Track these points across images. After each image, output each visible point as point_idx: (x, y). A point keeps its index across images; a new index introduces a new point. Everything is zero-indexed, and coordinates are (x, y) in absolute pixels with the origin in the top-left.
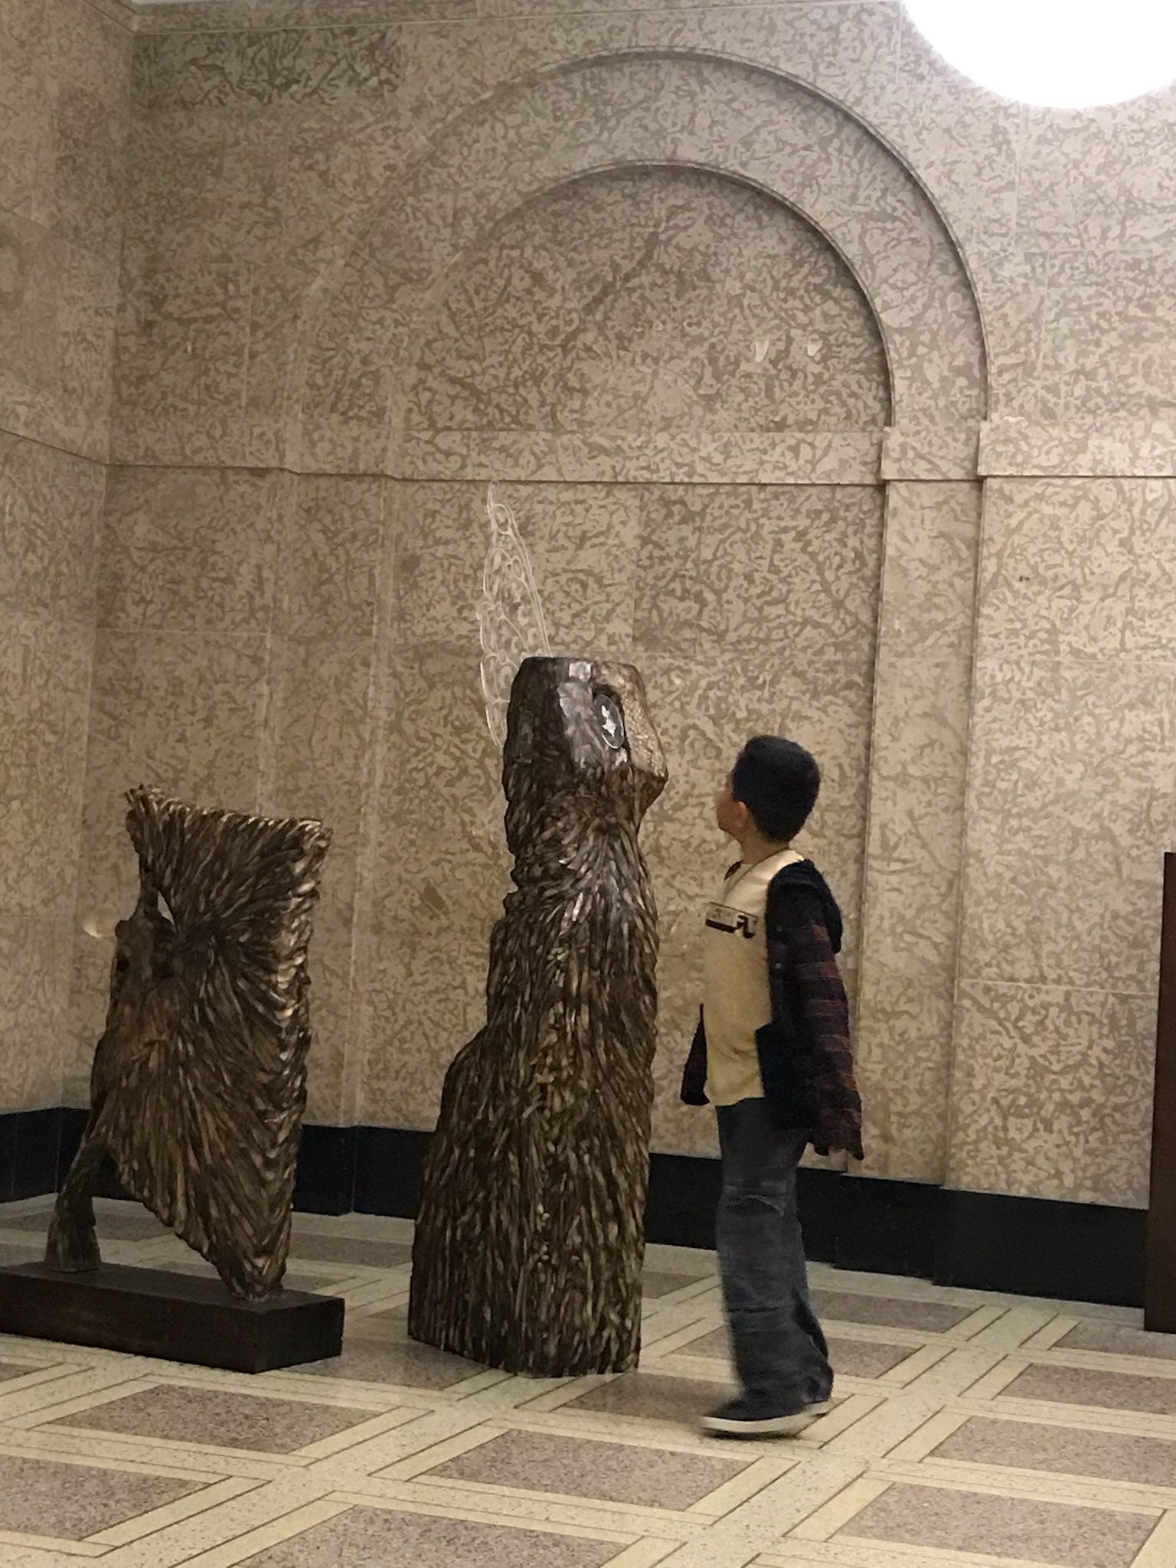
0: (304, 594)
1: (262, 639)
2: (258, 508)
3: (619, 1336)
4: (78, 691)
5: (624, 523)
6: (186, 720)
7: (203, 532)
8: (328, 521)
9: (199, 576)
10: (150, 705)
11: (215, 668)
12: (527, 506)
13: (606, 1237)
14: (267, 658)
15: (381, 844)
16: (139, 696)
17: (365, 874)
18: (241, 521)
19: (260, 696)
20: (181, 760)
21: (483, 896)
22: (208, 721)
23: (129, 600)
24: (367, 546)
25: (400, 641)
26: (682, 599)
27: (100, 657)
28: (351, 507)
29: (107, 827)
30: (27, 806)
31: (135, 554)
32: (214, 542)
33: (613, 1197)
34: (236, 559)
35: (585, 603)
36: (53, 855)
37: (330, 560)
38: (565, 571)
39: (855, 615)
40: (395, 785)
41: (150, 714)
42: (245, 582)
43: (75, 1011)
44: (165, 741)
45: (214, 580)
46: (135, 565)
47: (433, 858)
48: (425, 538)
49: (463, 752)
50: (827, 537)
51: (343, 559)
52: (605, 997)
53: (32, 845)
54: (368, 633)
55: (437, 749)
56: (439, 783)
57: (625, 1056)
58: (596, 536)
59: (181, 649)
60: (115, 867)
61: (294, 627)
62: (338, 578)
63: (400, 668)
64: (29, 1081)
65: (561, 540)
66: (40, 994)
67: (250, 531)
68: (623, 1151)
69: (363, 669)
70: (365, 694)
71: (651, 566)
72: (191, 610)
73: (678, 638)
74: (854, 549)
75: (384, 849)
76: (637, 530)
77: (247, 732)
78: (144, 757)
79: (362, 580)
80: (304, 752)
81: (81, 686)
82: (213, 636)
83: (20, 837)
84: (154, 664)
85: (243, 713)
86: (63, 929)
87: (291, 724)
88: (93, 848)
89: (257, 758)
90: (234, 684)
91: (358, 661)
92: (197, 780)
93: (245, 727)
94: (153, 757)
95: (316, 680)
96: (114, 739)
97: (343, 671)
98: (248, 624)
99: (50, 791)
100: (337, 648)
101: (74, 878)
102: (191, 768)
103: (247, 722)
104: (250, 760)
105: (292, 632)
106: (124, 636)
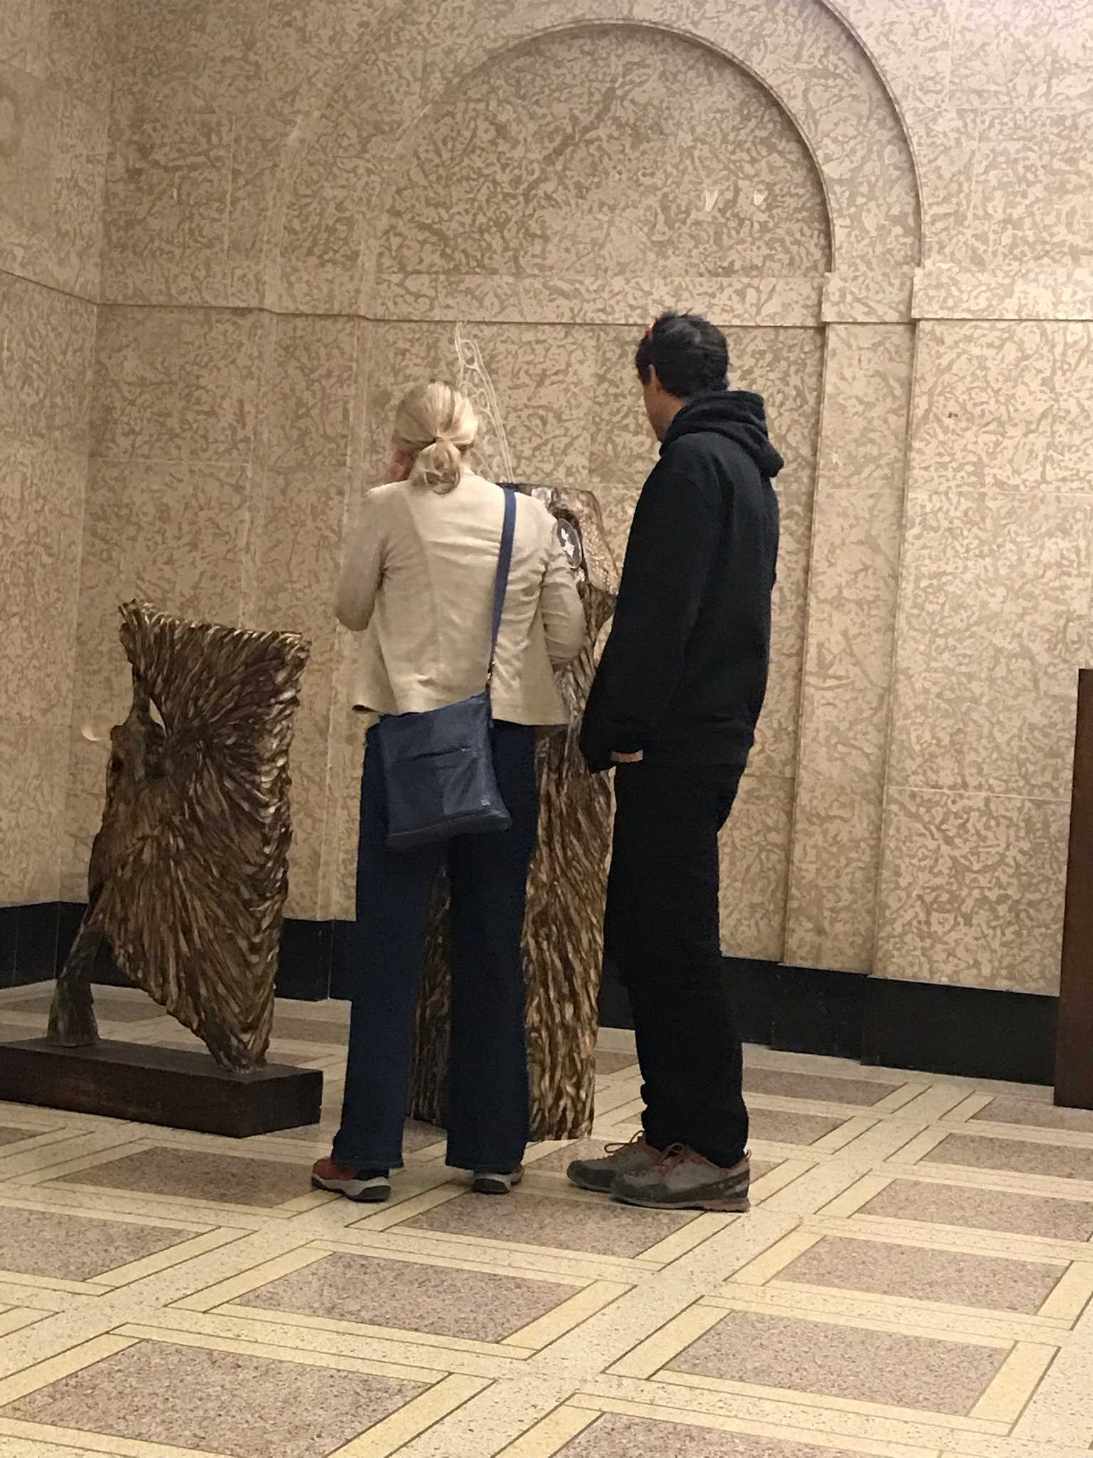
0: (283, 427)
1: (243, 469)
2: (241, 345)
3: (574, 1106)
4: (71, 515)
5: (581, 362)
6: (173, 544)
7: (188, 368)
8: (304, 359)
9: (185, 408)
10: (140, 529)
11: (200, 495)
12: (491, 345)
13: (563, 1017)
14: (248, 486)
16: (129, 522)
17: (340, 689)
18: (223, 357)
19: (242, 522)
20: (169, 581)
22: (194, 546)
23: (119, 431)
24: (341, 382)
25: (373, 472)
26: (636, 433)
27: (93, 485)
28: (326, 346)
29: (100, 644)
30: (25, 623)
31: (125, 388)
32: (198, 377)
33: (569, 979)
34: (220, 392)
35: (545, 437)
36: (51, 669)
37: (307, 395)
38: (527, 407)
39: (796, 449)
41: (141, 539)
42: (228, 417)
43: (71, 813)
44: (154, 563)
45: (199, 413)
46: (124, 398)
48: (395, 376)
50: (771, 376)
51: (319, 395)
52: (563, 798)
53: (31, 659)
54: (344, 464)
57: (580, 852)
58: (555, 374)
59: (168, 479)
60: (108, 680)
61: (274, 457)
62: (314, 413)
64: (29, 877)
65: (523, 378)
66: (39, 797)
67: (232, 367)
68: (579, 940)
69: (338, 498)
70: (340, 521)
71: (607, 403)
72: (179, 441)
73: (632, 470)
74: (796, 388)
76: (593, 370)
77: (230, 556)
78: (134, 577)
79: (337, 415)
80: (284, 575)
81: (75, 511)
82: (198, 465)
83: (19, 652)
84: (143, 491)
85: (227, 538)
86: (60, 737)
87: (271, 549)
88: (88, 663)
89: (239, 580)
90: (217, 510)
91: (332, 492)
92: (183, 599)
93: (228, 551)
94: (142, 579)
95: (294, 508)
96: (106, 561)
97: (319, 499)
98: (230, 454)
99: (47, 609)
100: (313, 477)
101: (69, 690)
102: (178, 588)
103: (229, 546)
104: (233, 582)
105: (271, 462)
106: (115, 465)
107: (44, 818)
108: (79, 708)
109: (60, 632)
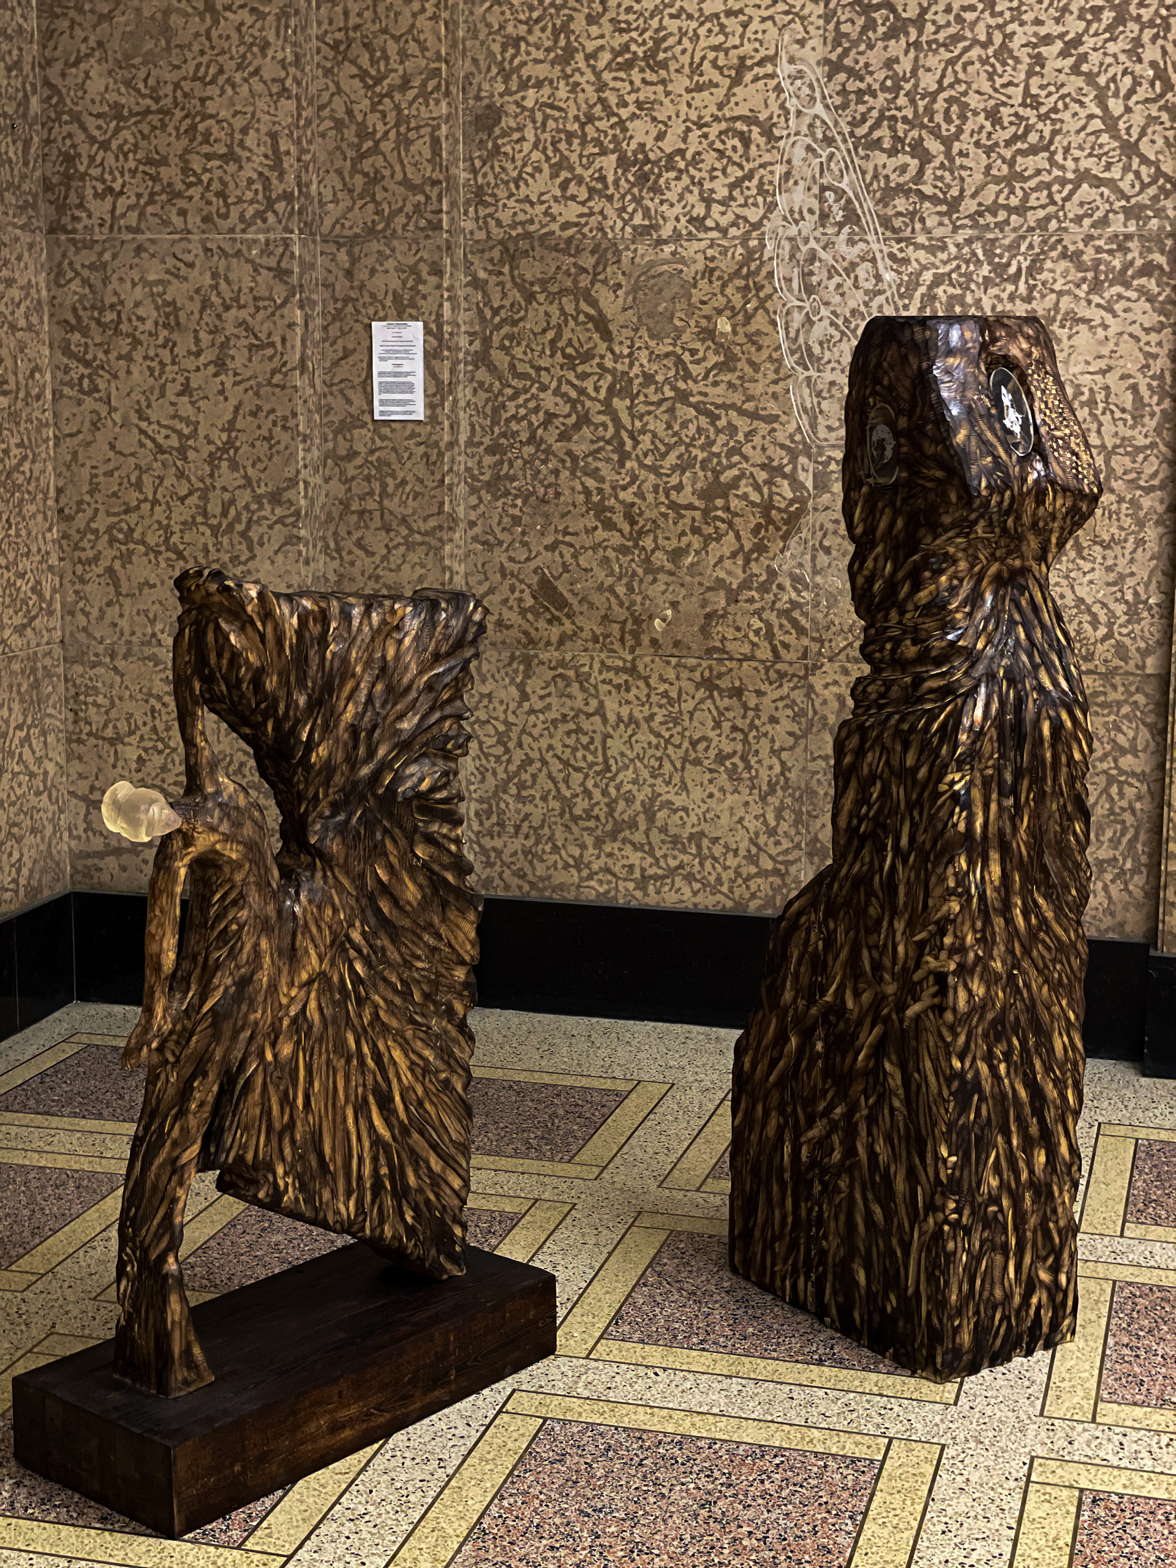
0: (339, 172)
1: (286, 243)
2: (265, 46)
3: (1052, 1297)
4: (30, 328)
5: (801, 43)
6: (190, 363)
7: (186, 86)
8: (365, 60)
9: (186, 151)
10: (136, 343)
11: (223, 286)
12: (655, 23)
13: (1031, 1172)
14: (296, 270)
15: (472, 524)
16: (117, 332)
17: (456, 567)
18: (239, 67)
19: (291, 325)
20: (187, 421)
21: (621, 590)
22: (220, 364)
23: (89, 192)
24: (424, 94)
25: (481, 235)
26: (893, 152)
27: (57, 277)
28: (397, 39)
29: (92, 519)
31: (91, 123)
32: (203, 101)
33: (1038, 1113)
34: (239, 123)
35: (748, 167)
36: (24, 564)
37: (373, 119)
38: (716, 119)
39: (1156, 164)
40: (487, 441)
41: (138, 356)
42: (256, 162)
43: (76, 767)
44: (163, 395)
45: (208, 157)
46: (92, 140)
47: (549, 540)
48: (506, 80)
49: (582, 392)
50: (1112, 47)
51: (391, 117)
54: (438, 227)
55: (544, 388)
56: (551, 436)
58: (761, 63)
59: (171, 262)
60: (110, 570)
61: (328, 222)
62: (387, 146)
63: (482, 275)
64: (25, 872)
65: (710, 73)
66: (26, 754)
67: (254, 80)
69: (433, 280)
70: (439, 315)
71: (844, 106)
72: (181, 203)
73: (890, 212)
74: (1153, 64)
75: (477, 530)
76: (821, 52)
77: (277, 379)
78: (134, 418)
79: (422, 147)
80: (358, 400)
81: (34, 320)
82: (216, 239)
84: (134, 284)
85: (269, 352)
86: (48, 662)
87: (336, 363)
88: (76, 548)
89: (294, 415)
90: (252, 310)
91: (424, 269)
92: (213, 448)
93: (273, 372)
94: (147, 419)
95: (367, 299)
96: (89, 393)
97: (404, 283)
98: (265, 221)
99: (8, 476)
100: (393, 250)
101: (54, 590)
102: (202, 432)
103: (276, 363)
104: (285, 418)
105: (326, 227)
106: (90, 245)
107: (38, 782)
108: (72, 613)
109: (32, 508)
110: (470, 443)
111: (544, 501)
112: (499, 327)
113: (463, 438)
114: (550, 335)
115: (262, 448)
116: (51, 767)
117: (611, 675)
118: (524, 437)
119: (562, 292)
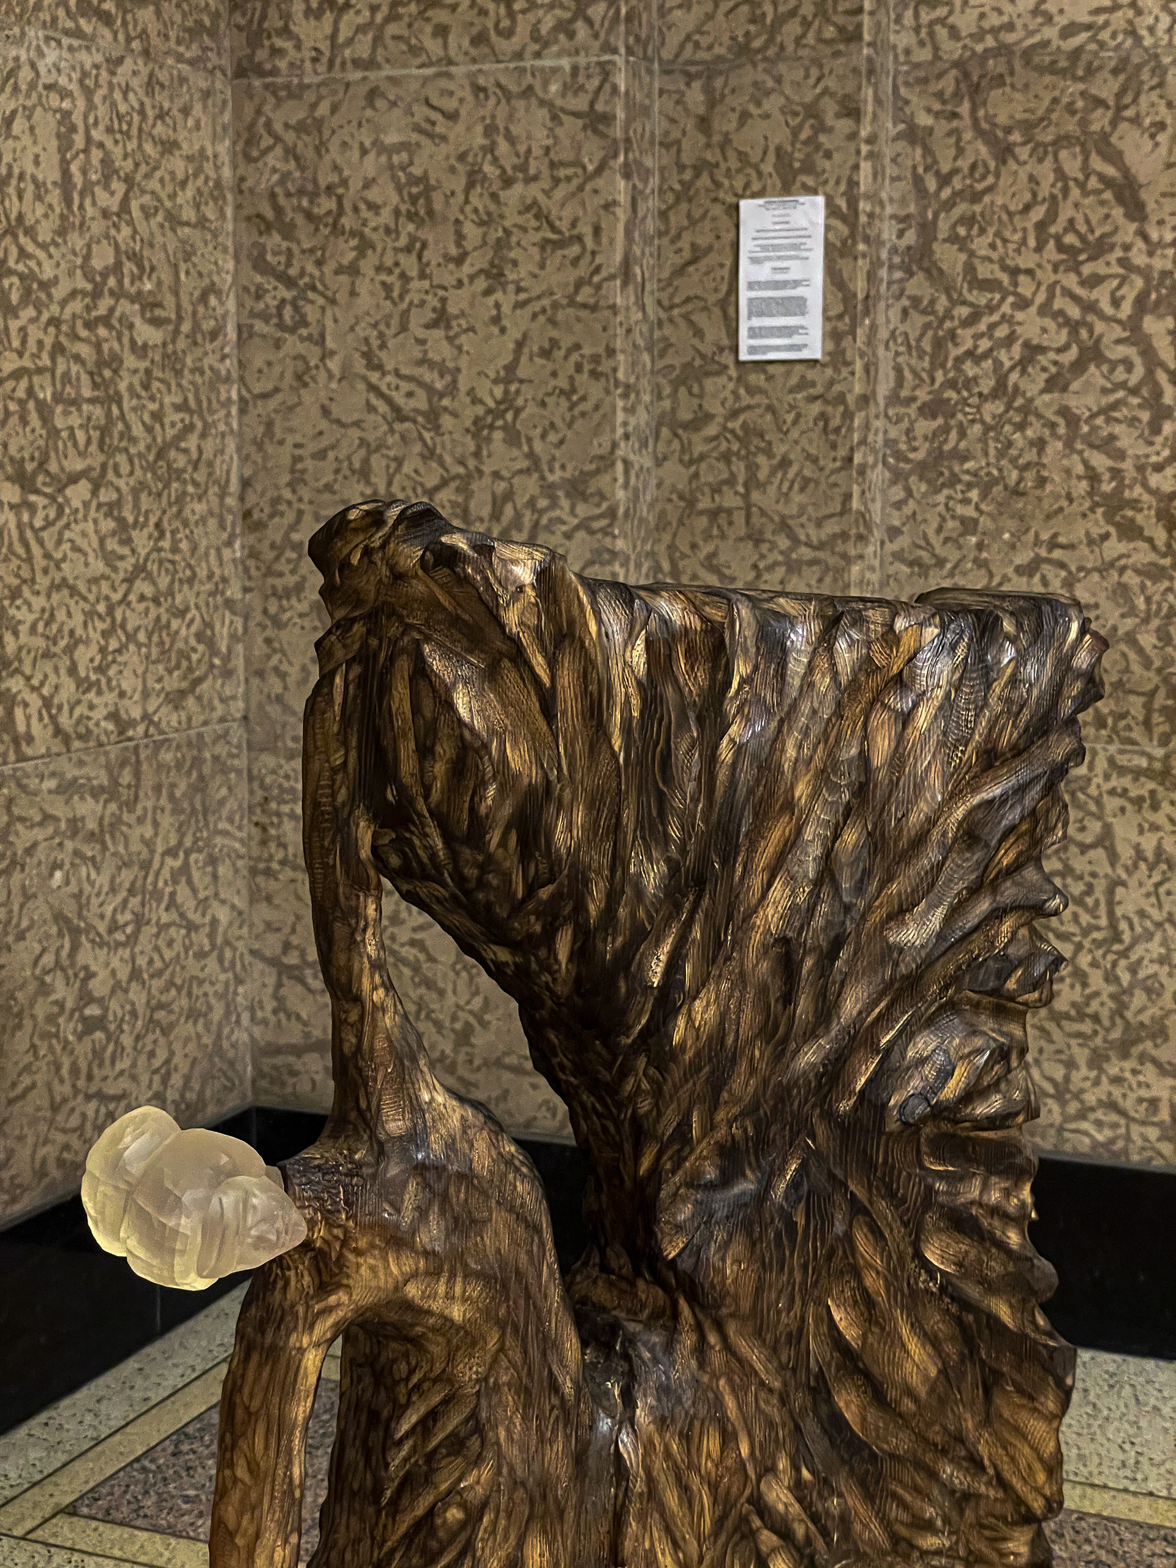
1: (606, 71)
4: (202, 223)
6: (448, 275)
10: (365, 246)
11: (503, 147)
14: (621, 114)
15: (894, 532)
16: (336, 229)
19: (609, 206)
20: (441, 369)
21: (1148, 640)
22: (495, 275)
23: (298, 8)
25: (923, 55)
27: (245, 146)
30: (106, 496)
36: (184, 596)
40: (923, 395)
41: (367, 266)
44: (404, 328)
47: (1023, 557)
49: (1090, 307)
53: (129, 580)
54: (855, 37)
55: (1023, 304)
56: (1033, 385)
59: (421, 112)
61: (673, 40)
63: (924, 120)
69: (844, 126)
70: (853, 184)
75: (903, 542)
77: (585, 295)
78: (359, 365)
80: (714, 330)
81: (210, 212)
82: (491, 71)
83: (99, 566)
84: (364, 152)
85: (575, 250)
86: (221, 749)
87: (680, 271)
88: (269, 572)
89: (611, 352)
90: (546, 184)
91: (830, 107)
92: (480, 410)
93: (579, 285)
94: (380, 367)
95: (734, 163)
96: (292, 330)
97: (795, 132)
98: (571, 35)
99: (160, 455)
100: (779, 80)
101: (233, 637)
102: (463, 385)
103: (583, 270)
104: (596, 359)
105: (667, 54)
106: (295, 93)
107: (201, 939)
108: (260, 674)
109: (200, 508)
110: (894, 399)
111: (1017, 492)
112: (949, 205)
113: (883, 390)
114: (1038, 213)
115: (559, 409)
116: (223, 915)
117: (1126, 781)
118: (987, 385)
119: (1062, 141)
